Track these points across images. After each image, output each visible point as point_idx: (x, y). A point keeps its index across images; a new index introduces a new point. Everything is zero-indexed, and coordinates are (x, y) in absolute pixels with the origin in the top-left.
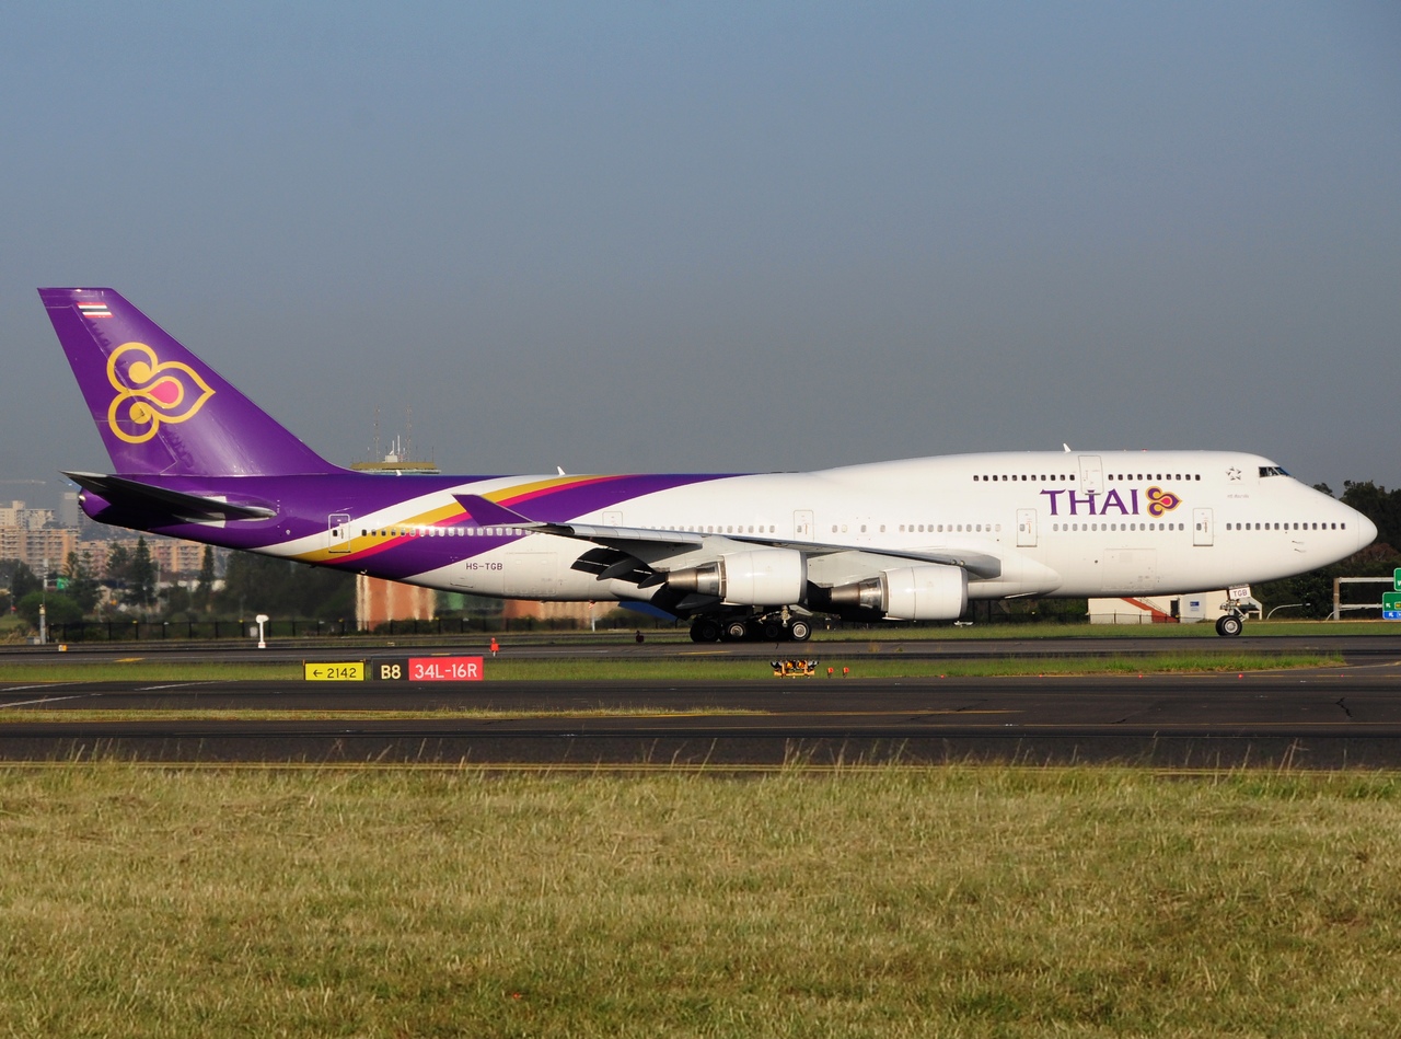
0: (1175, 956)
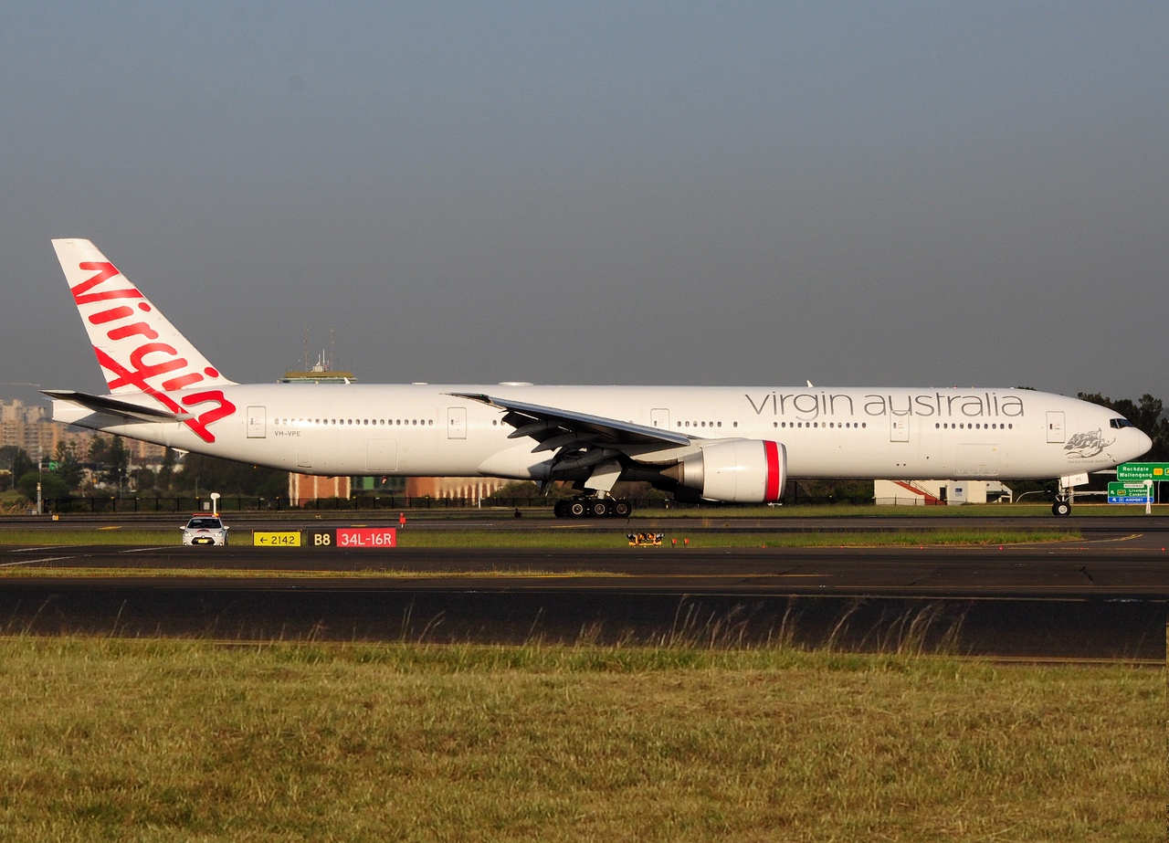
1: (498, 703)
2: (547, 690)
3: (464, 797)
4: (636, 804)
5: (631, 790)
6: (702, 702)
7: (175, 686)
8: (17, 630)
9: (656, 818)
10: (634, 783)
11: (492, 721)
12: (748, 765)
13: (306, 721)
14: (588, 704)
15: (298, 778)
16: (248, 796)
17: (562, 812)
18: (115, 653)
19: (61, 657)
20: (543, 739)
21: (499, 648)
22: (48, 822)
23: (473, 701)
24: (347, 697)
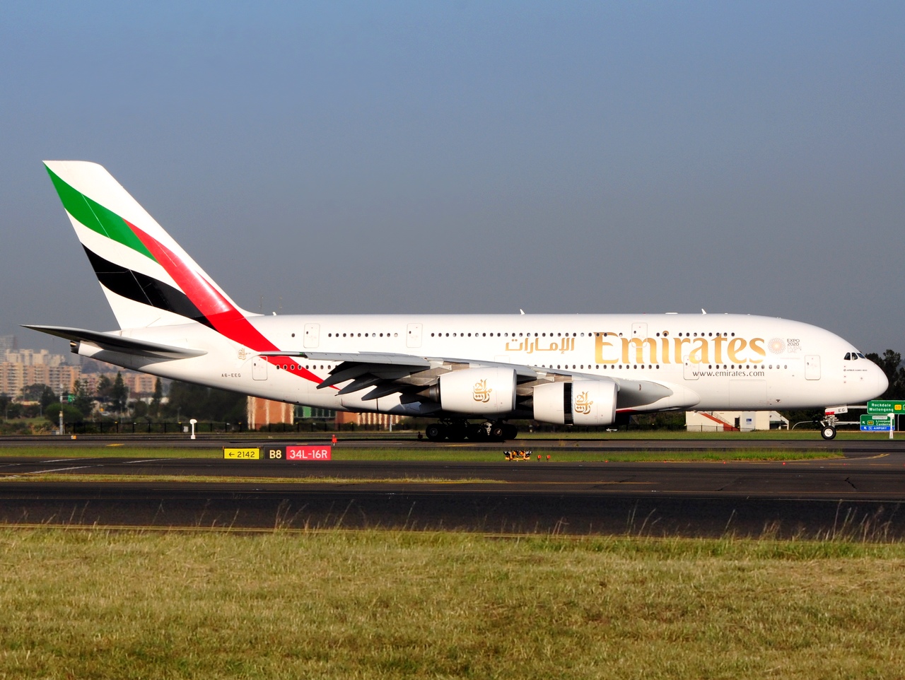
0: (502, 639)
1: (702, 583)
2: (740, 573)
3: (679, 655)
4: (811, 661)
5: (805, 651)
6: (859, 583)
7: (455, 569)
8: (331, 524)
9: (827, 672)
10: (808, 645)
11: (699, 596)
12: (896, 632)
13: (556, 596)
14: (771, 585)
15: (551, 640)
16: (513, 654)
17: (754, 667)
18: (406, 543)
19: (366, 545)
20: (738, 611)
21: (700, 541)
22: (360, 672)
23: (684, 581)
24: (586, 577)
